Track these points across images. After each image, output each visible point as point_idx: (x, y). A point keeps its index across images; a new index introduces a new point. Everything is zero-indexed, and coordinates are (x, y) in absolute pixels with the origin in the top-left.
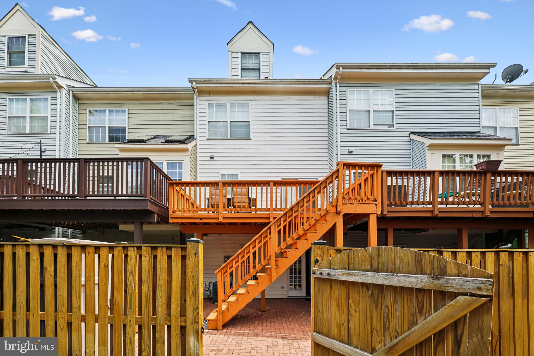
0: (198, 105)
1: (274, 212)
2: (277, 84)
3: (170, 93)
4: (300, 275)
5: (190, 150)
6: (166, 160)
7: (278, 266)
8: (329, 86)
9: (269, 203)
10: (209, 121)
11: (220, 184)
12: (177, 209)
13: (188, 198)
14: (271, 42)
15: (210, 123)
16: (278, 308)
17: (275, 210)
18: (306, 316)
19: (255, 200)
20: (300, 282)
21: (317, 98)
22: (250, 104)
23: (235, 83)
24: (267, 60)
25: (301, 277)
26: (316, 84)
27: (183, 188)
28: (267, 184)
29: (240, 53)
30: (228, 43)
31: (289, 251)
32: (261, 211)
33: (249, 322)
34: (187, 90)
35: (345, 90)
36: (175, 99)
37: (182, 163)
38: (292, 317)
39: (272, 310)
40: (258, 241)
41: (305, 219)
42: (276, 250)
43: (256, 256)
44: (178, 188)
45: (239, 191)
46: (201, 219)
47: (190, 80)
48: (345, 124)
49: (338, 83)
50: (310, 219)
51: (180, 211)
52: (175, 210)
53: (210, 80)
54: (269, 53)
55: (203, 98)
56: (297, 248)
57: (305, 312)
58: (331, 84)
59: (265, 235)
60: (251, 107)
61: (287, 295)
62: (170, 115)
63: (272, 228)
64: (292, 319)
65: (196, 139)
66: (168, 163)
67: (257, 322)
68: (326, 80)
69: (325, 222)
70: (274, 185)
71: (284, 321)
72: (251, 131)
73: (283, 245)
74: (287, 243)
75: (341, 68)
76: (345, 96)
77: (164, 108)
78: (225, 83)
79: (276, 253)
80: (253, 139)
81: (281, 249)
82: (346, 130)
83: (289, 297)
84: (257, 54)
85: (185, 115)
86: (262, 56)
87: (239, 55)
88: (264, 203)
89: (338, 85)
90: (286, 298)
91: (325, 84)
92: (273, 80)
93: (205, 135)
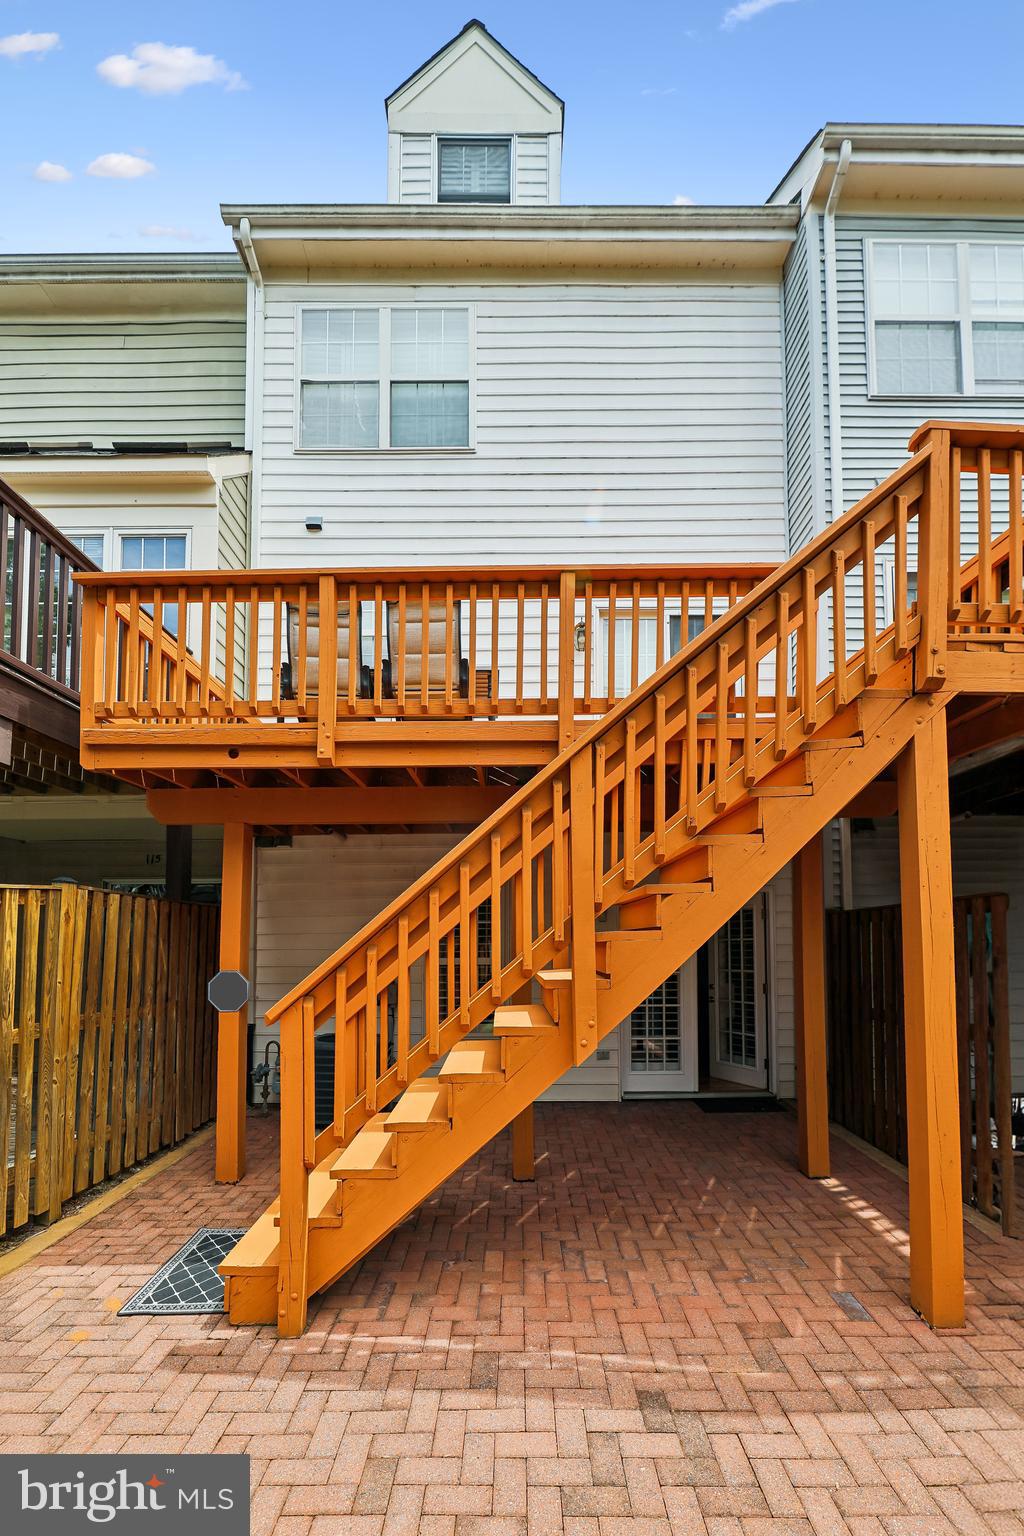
0: (260, 317)
1: (577, 718)
2: (578, 228)
3: (155, 281)
4: (675, 1002)
5: (219, 484)
6: (115, 528)
7: (608, 976)
8: (791, 236)
9: (553, 675)
10: (304, 383)
11: (323, 582)
12: (121, 706)
13: (197, 675)
14: (554, 94)
15: (310, 391)
16: (590, 1158)
17: (584, 707)
18: (729, 1204)
19: (489, 677)
20: (675, 1033)
21: (739, 292)
22: (472, 314)
23: (409, 222)
24: (540, 163)
25: (675, 1009)
26: (739, 228)
27: (149, 607)
28: (542, 582)
29: (434, 139)
30: (386, 100)
31: (665, 896)
32: (519, 711)
33: (457, 1261)
34: (220, 268)
35: (857, 245)
36: (175, 308)
37: (183, 538)
38: (666, 1218)
39: (565, 1169)
40: (505, 845)
41: (725, 748)
42: (600, 892)
43: (490, 926)
44: (124, 609)
45: (414, 629)
46: (234, 751)
47: (226, 210)
48: (861, 380)
49: (830, 213)
50: (751, 745)
51: (132, 714)
52: (108, 711)
53: (309, 210)
54: (545, 135)
55: (283, 290)
56: (710, 880)
57: (719, 1181)
58: (796, 226)
59: (541, 810)
60: (474, 325)
61: (620, 1085)
62: (153, 370)
63: (580, 773)
64: (667, 1228)
65: (250, 453)
66: (125, 539)
67: (493, 1260)
68: (779, 211)
69: (857, 741)
70: (580, 593)
71: (629, 1251)
72: (475, 419)
73: (636, 862)
74: (660, 851)
75: (847, 147)
76: (858, 266)
77: (131, 342)
78: (368, 222)
79: (598, 907)
80: (481, 451)
81: (627, 885)
82: (863, 401)
83: (627, 1097)
84: (502, 143)
85: (213, 368)
86: (517, 148)
87: (432, 146)
88: (532, 675)
89: (830, 223)
90: (616, 1098)
91: (774, 228)
92: (566, 211)
93: (286, 436)
